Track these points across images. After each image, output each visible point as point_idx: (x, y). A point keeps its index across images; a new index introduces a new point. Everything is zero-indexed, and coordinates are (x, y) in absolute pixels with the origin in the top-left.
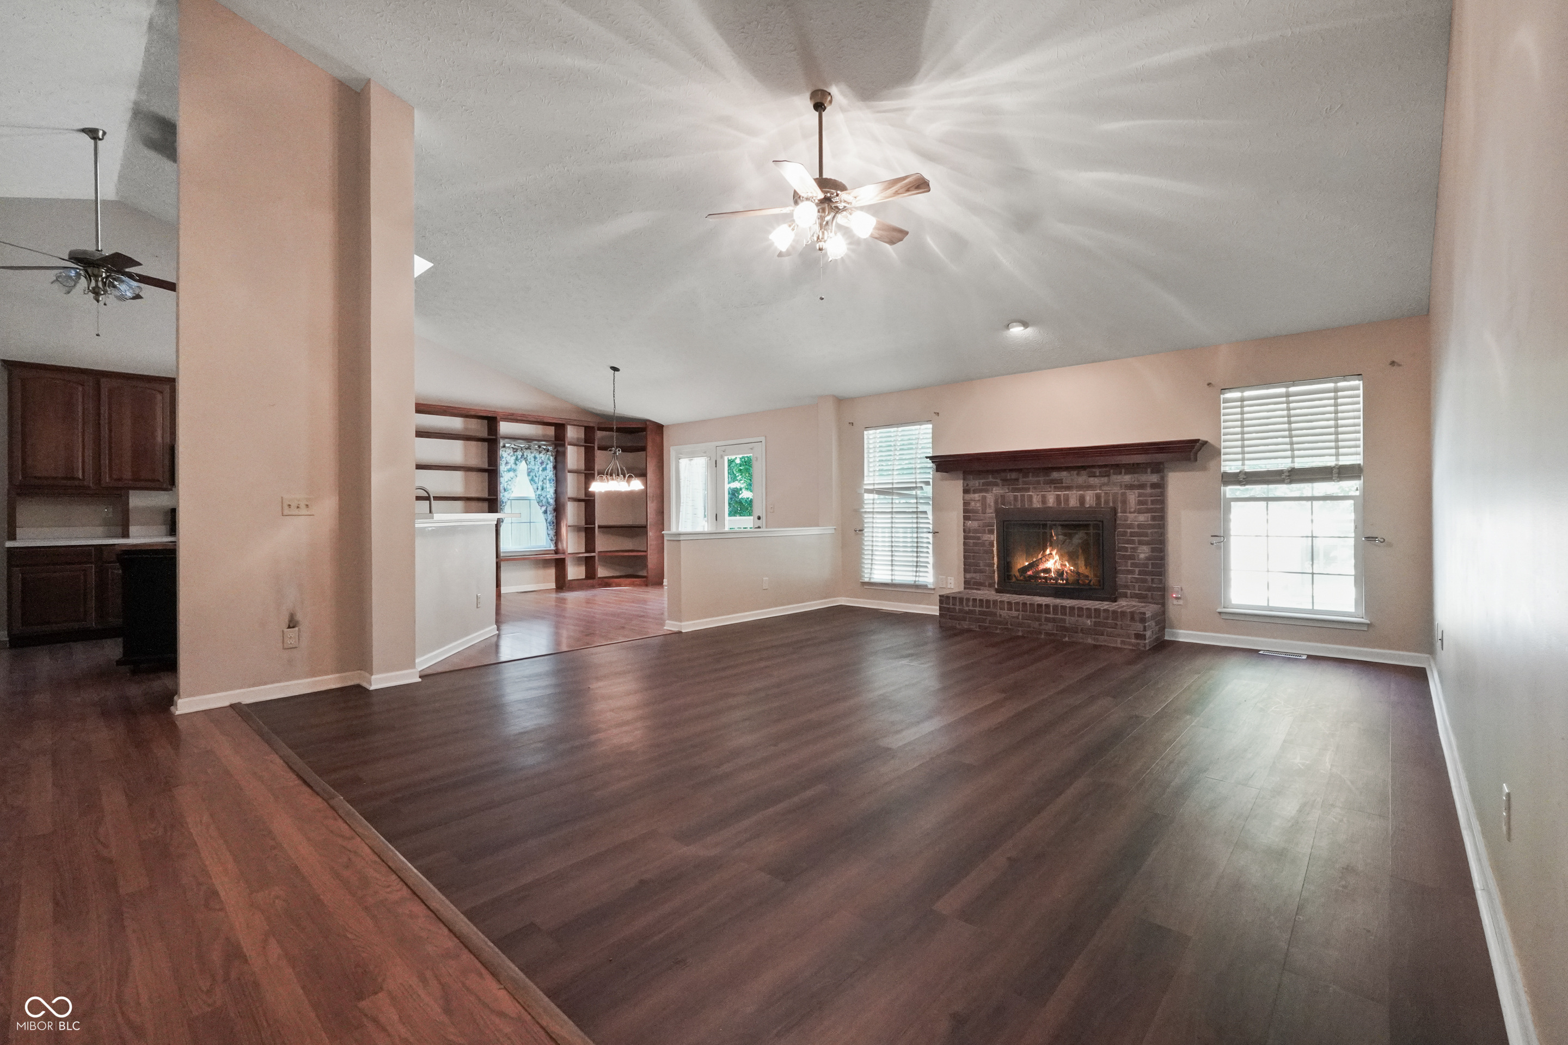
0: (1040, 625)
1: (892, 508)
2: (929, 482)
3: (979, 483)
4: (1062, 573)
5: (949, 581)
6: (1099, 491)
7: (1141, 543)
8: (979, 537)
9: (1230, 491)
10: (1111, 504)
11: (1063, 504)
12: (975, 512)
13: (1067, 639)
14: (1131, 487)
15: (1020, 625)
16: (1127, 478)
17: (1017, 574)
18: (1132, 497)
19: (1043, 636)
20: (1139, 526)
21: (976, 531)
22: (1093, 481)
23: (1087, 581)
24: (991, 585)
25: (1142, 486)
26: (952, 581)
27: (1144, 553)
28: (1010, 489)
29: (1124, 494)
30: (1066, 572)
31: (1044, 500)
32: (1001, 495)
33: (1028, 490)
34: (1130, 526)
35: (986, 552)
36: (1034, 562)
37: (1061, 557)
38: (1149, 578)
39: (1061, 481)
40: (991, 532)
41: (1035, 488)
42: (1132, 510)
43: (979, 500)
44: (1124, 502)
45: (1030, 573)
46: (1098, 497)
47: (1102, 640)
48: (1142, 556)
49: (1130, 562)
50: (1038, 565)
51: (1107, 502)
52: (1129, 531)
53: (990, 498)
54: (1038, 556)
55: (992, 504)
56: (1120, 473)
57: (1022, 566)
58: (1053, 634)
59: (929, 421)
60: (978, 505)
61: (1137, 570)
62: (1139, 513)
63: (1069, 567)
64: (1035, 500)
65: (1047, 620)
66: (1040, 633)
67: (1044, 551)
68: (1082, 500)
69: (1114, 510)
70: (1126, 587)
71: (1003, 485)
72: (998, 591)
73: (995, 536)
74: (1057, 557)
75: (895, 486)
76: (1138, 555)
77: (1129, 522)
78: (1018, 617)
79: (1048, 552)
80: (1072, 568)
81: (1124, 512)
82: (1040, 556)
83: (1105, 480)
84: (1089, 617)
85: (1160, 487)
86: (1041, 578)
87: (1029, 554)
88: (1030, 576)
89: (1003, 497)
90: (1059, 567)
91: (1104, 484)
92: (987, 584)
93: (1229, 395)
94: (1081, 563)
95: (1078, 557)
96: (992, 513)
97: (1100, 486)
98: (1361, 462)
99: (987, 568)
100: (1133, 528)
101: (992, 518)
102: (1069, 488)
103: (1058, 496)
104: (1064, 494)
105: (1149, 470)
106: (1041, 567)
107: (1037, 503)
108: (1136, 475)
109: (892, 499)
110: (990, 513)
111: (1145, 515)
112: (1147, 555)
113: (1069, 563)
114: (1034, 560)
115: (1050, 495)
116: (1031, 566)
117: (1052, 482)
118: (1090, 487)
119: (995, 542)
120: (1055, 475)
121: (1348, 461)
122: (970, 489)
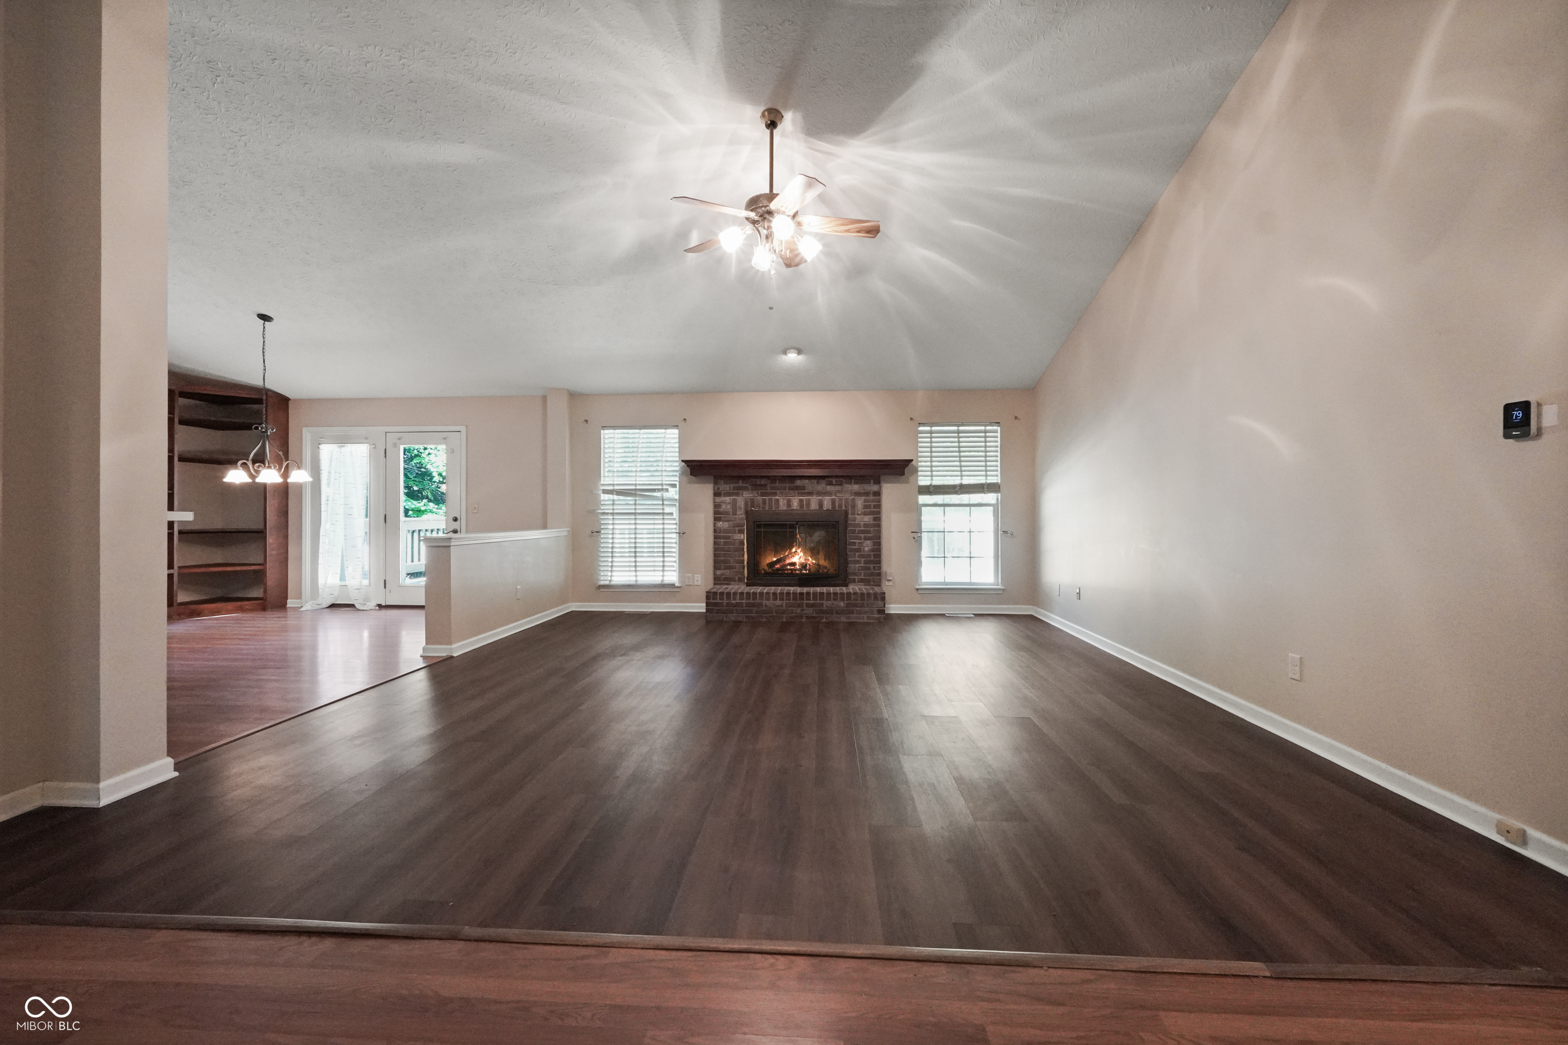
0: (802, 610)
1: (635, 509)
2: (676, 484)
3: (730, 488)
4: (806, 565)
5: (696, 579)
6: (833, 497)
7: (866, 539)
8: (729, 537)
9: (923, 499)
10: (844, 508)
11: (805, 508)
12: (727, 513)
13: (824, 620)
14: (858, 494)
15: (784, 612)
16: (856, 487)
17: (766, 568)
18: (860, 502)
19: (804, 620)
20: (865, 525)
21: (726, 531)
22: (829, 488)
23: (826, 571)
24: (741, 580)
25: (867, 494)
26: (699, 579)
27: (868, 546)
28: (759, 493)
29: (853, 500)
30: (809, 565)
31: (789, 503)
32: (751, 499)
33: (775, 494)
34: (859, 525)
35: (737, 550)
36: (781, 558)
37: (805, 554)
38: (872, 566)
39: (804, 488)
40: (741, 532)
41: (781, 493)
42: (860, 513)
43: (729, 503)
44: (854, 506)
45: (778, 566)
46: (833, 502)
47: (854, 618)
48: (866, 549)
49: (857, 554)
50: (785, 560)
51: (840, 506)
52: (857, 529)
53: (741, 501)
54: (785, 554)
55: (742, 506)
56: (851, 483)
57: (770, 561)
58: (814, 617)
59: (676, 426)
60: (729, 507)
61: (863, 560)
62: (865, 515)
63: (811, 561)
64: (781, 503)
65: (807, 605)
66: (802, 617)
67: (791, 549)
68: (821, 504)
69: (846, 513)
70: (855, 574)
71: (752, 490)
72: (748, 585)
73: (746, 535)
74: (802, 554)
75: (638, 487)
76: (864, 548)
77: (857, 522)
78: (782, 606)
79: (794, 550)
80: (814, 561)
81: (853, 514)
82: (787, 554)
83: (838, 488)
84: (842, 599)
85: (878, 494)
86: (787, 570)
87: (776, 552)
88: (778, 570)
89: (752, 501)
90: (803, 561)
91: (839, 491)
92: (737, 579)
93: (921, 428)
94: (821, 556)
95: (818, 554)
96: (742, 514)
97: (835, 493)
98: (999, 481)
99: (737, 565)
100: (861, 527)
101: (742, 519)
102: (810, 494)
103: (801, 501)
104: (806, 499)
105: (872, 481)
106: (788, 561)
107: (783, 505)
108: (863, 485)
109: (636, 500)
110: (741, 514)
111: (869, 516)
112: (870, 548)
113: (811, 558)
114: (782, 556)
115: (794, 499)
116: (778, 561)
117: (797, 488)
118: (827, 494)
119: (745, 541)
120: (798, 483)
121: (992, 480)
122: (721, 493)
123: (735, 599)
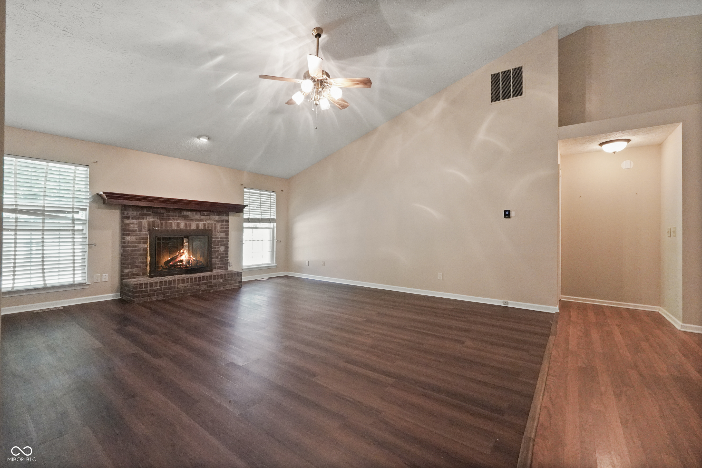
0: (199, 287)
1: (43, 226)
2: (86, 209)
3: (137, 213)
4: (189, 261)
5: (104, 277)
6: (205, 222)
7: (221, 245)
8: (136, 246)
10: (210, 229)
11: (188, 228)
12: (134, 231)
13: (212, 291)
14: (218, 221)
15: (189, 290)
16: (217, 217)
17: (163, 265)
18: (219, 225)
19: (201, 293)
20: (221, 238)
21: (133, 242)
22: (202, 217)
23: (201, 264)
24: (144, 274)
25: (222, 221)
26: (107, 278)
27: (222, 249)
28: (159, 218)
29: (215, 224)
30: (191, 261)
31: (178, 225)
32: (152, 222)
33: (170, 219)
34: (217, 238)
35: (141, 255)
36: (173, 257)
37: (189, 253)
38: (224, 259)
39: (188, 216)
40: (145, 243)
41: (174, 219)
42: (219, 231)
43: (136, 224)
44: (215, 228)
45: (171, 263)
46: (205, 225)
47: (227, 287)
48: (222, 250)
49: (217, 253)
50: (176, 259)
51: (208, 227)
52: (217, 240)
53: (144, 223)
54: (176, 254)
55: (146, 226)
56: (214, 215)
57: (166, 260)
58: (206, 290)
59: (87, 166)
60: (136, 226)
61: (220, 256)
62: (221, 232)
63: (192, 258)
64: (173, 225)
65: (203, 284)
66: (200, 291)
67: (180, 251)
68: (197, 227)
69: (212, 231)
70: (215, 264)
71: (153, 216)
72: (150, 277)
73: (149, 245)
74: (186, 254)
75: (46, 209)
76: (220, 250)
77: (217, 236)
78: (187, 286)
79: (182, 251)
80: (194, 258)
81: (215, 232)
82: (177, 254)
83: (208, 217)
85: (227, 221)
86: (178, 265)
87: (170, 253)
88: (172, 266)
89: (153, 223)
90: (188, 259)
91: (209, 219)
92: (141, 274)
94: (198, 255)
95: (197, 253)
96: (146, 232)
97: (206, 221)
98: (275, 217)
99: (142, 265)
100: (219, 239)
101: (146, 234)
102: (191, 220)
103: (186, 224)
104: (189, 223)
105: (225, 215)
106: (178, 259)
107: (174, 227)
108: (220, 216)
109: (44, 219)
110: (145, 232)
111: (223, 233)
112: (223, 250)
113: (192, 256)
114: (174, 256)
115: (182, 223)
116: (172, 259)
117: (184, 216)
118: (201, 220)
119: (148, 249)
120: (185, 213)
121: (272, 217)
122: (129, 217)
123: (156, 286)
